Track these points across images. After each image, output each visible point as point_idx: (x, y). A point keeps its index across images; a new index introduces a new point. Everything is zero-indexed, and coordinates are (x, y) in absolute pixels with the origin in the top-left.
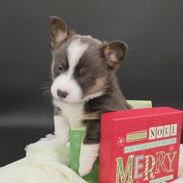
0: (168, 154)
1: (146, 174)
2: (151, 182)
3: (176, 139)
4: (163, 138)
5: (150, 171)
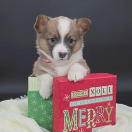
0: (106, 109)
1: (89, 123)
2: (93, 129)
3: (112, 97)
4: (101, 96)
5: (92, 121)
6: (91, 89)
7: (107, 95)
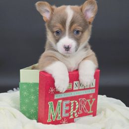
0: (89, 101)
1: (72, 114)
2: (75, 119)
3: (94, 90)
4: (85, 89)
5: (75, 112)
6: (75, 82)
7: (90, 88)
